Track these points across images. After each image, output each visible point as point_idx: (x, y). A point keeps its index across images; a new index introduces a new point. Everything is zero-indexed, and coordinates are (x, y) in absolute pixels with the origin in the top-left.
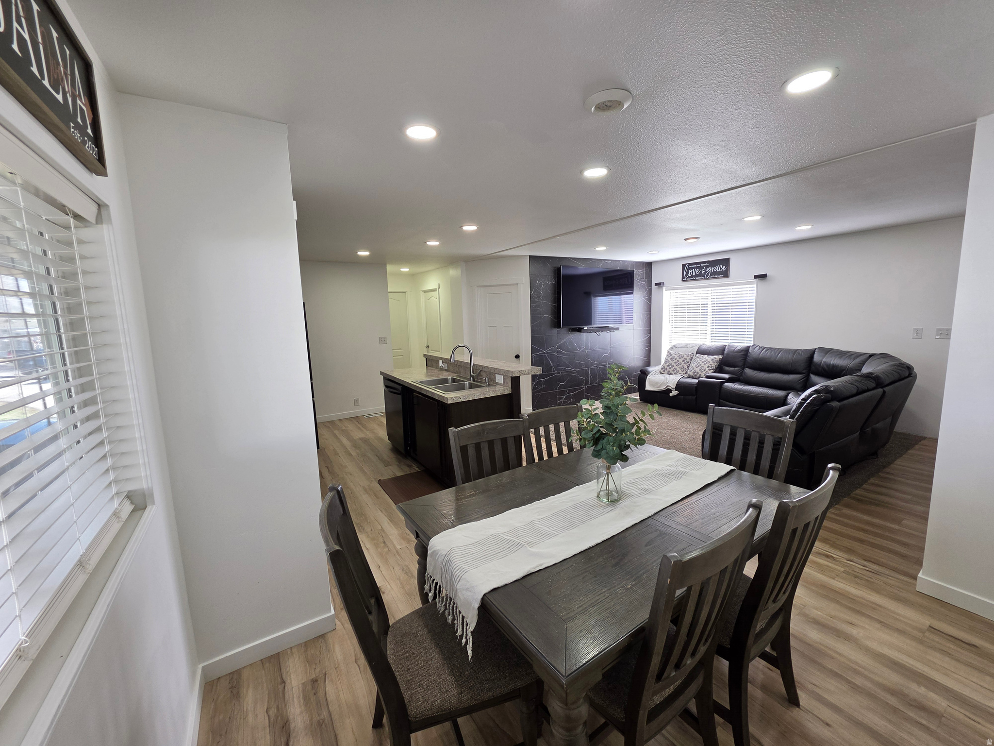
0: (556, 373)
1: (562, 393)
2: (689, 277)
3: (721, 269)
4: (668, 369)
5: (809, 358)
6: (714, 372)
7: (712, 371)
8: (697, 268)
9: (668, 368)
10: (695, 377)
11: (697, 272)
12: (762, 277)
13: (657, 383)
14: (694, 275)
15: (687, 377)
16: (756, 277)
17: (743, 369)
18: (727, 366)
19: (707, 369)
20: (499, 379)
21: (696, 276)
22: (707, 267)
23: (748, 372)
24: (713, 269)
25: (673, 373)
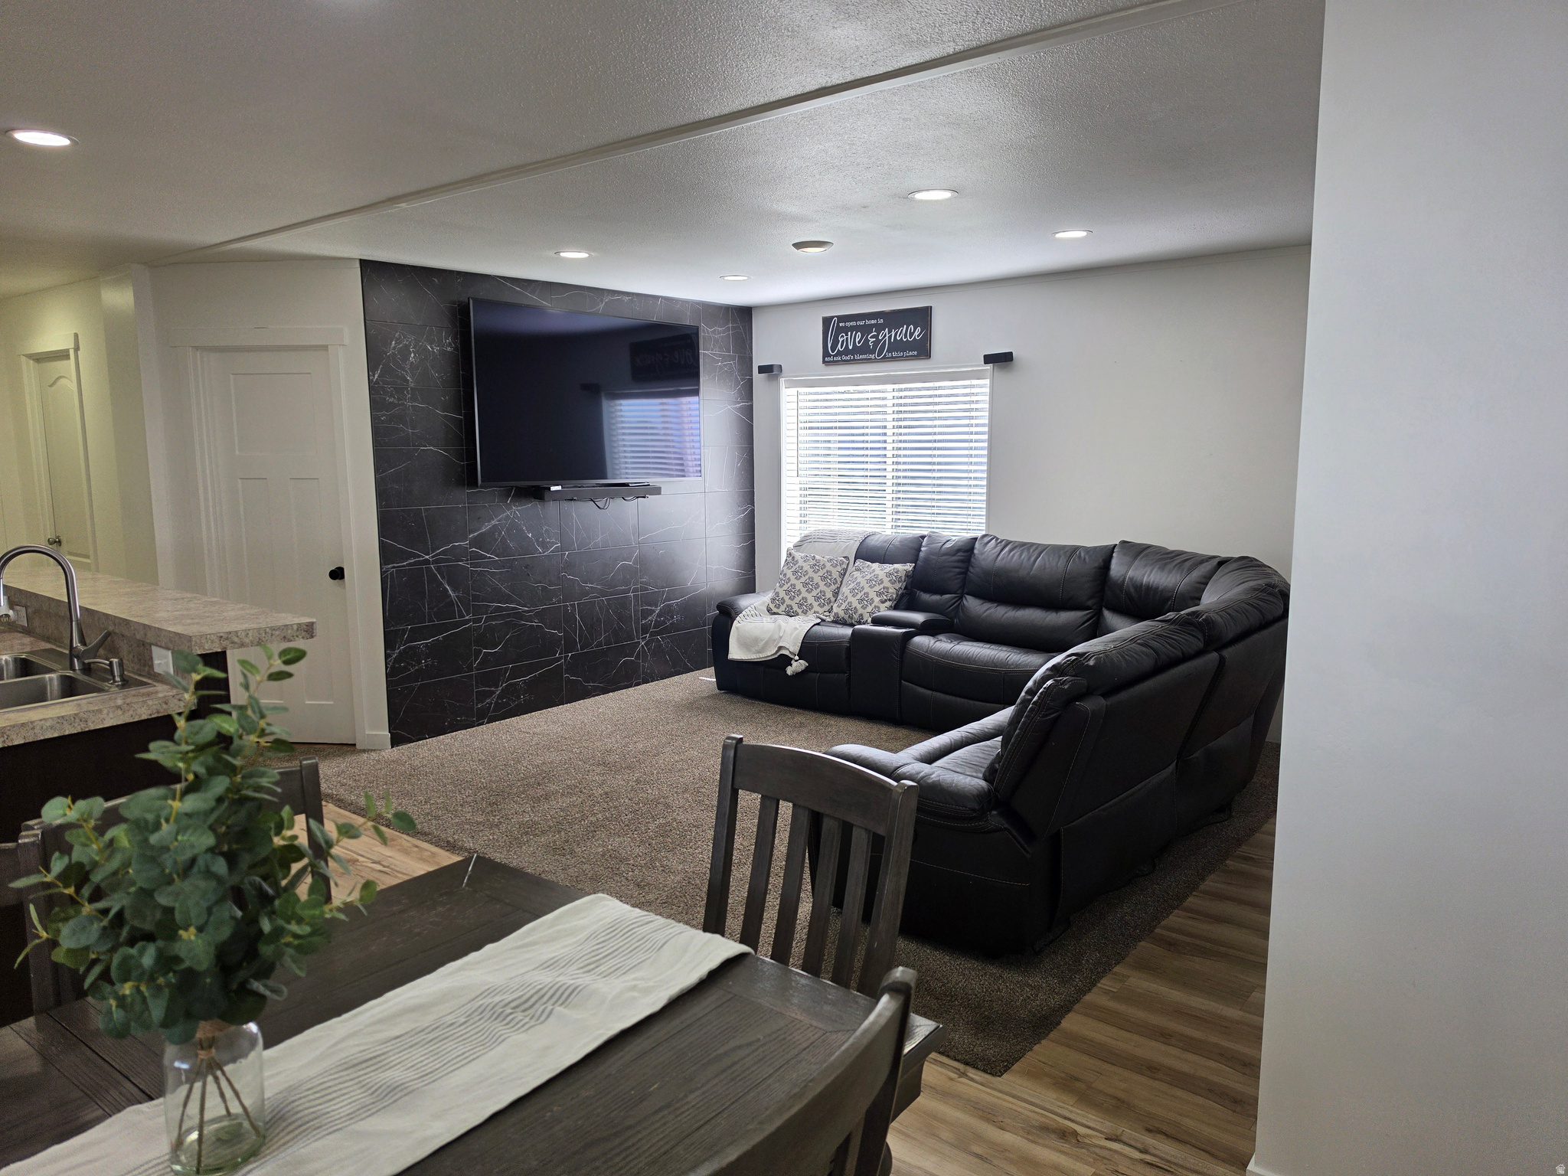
0: (467, 622)
1: (491, 679)
2: (839, 353)
3: (911, 334)
4: (788, 602)
5: (1100, 568)
6: (896, 608)
7: (888, 604)
8: (857, 329)
9: (786, 598)
10: (849, 621)
11: (857, 340)
12: (1001, 360)
13: (756, 640)
14: (851, 348)
15: (833, 622)
16: (989, 359)
17: (961, 598)
18: (926, 591)
19: (877, 600)
20: (163, 661)
21: (856, 350)
22: (879, 328)
23: (972, 604)
24: (893, 333)
25: (800, 611)
